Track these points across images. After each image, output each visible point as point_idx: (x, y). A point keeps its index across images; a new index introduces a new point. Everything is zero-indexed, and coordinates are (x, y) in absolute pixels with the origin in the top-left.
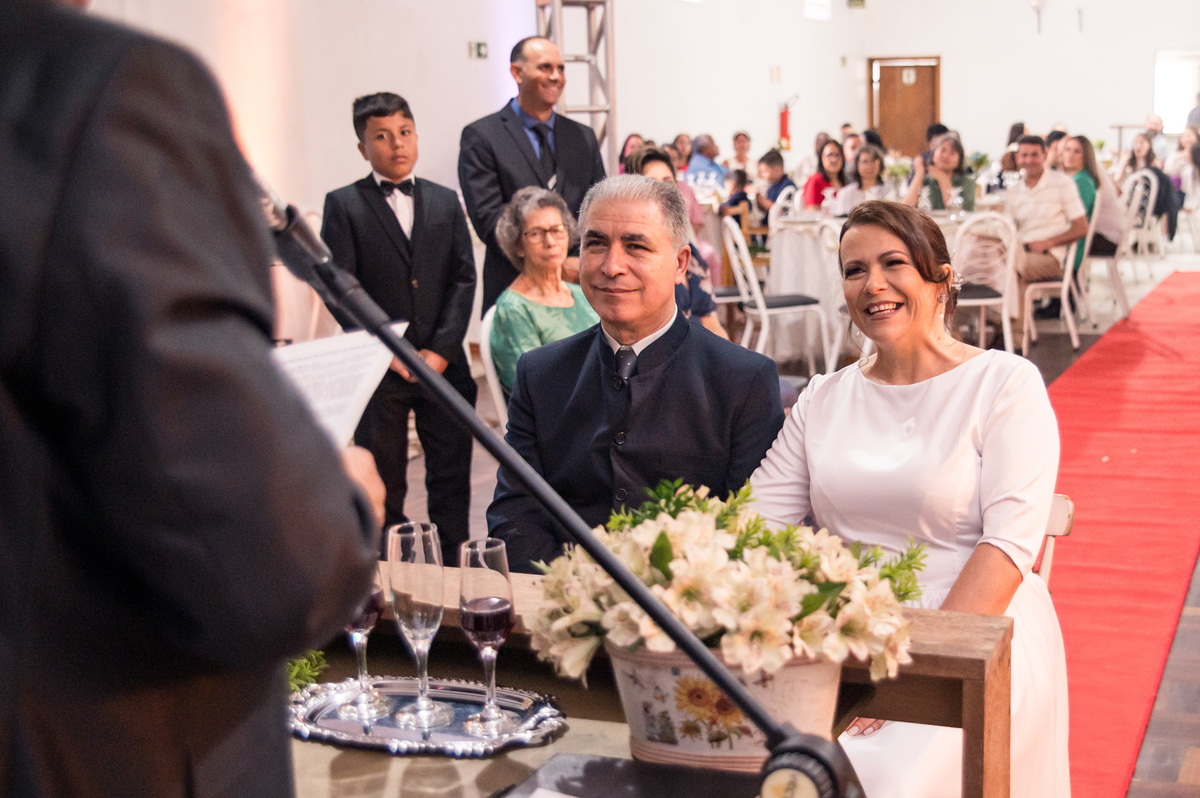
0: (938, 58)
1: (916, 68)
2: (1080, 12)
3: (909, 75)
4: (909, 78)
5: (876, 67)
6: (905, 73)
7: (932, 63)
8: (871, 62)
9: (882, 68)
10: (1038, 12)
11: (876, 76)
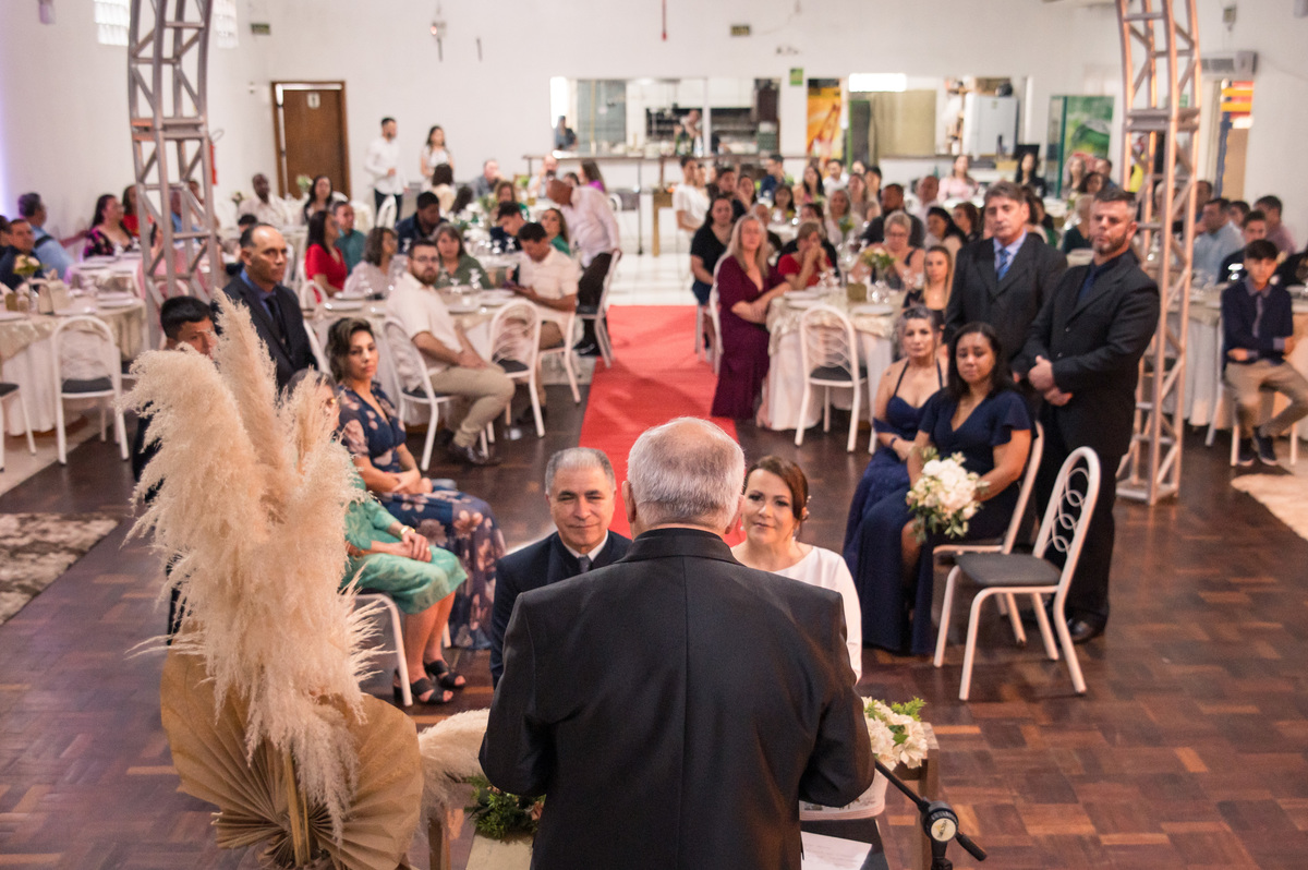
0: (342, 83)
1: (320, 92)
2: (478, 41)
3: (314, 99)
4: (314, 102)
5: (280, 90)
6: (310, 97)
7: (338, 87)
8: (273, 85)
9: (285, 91)
10: (439, 41)
11: (280, 99)
